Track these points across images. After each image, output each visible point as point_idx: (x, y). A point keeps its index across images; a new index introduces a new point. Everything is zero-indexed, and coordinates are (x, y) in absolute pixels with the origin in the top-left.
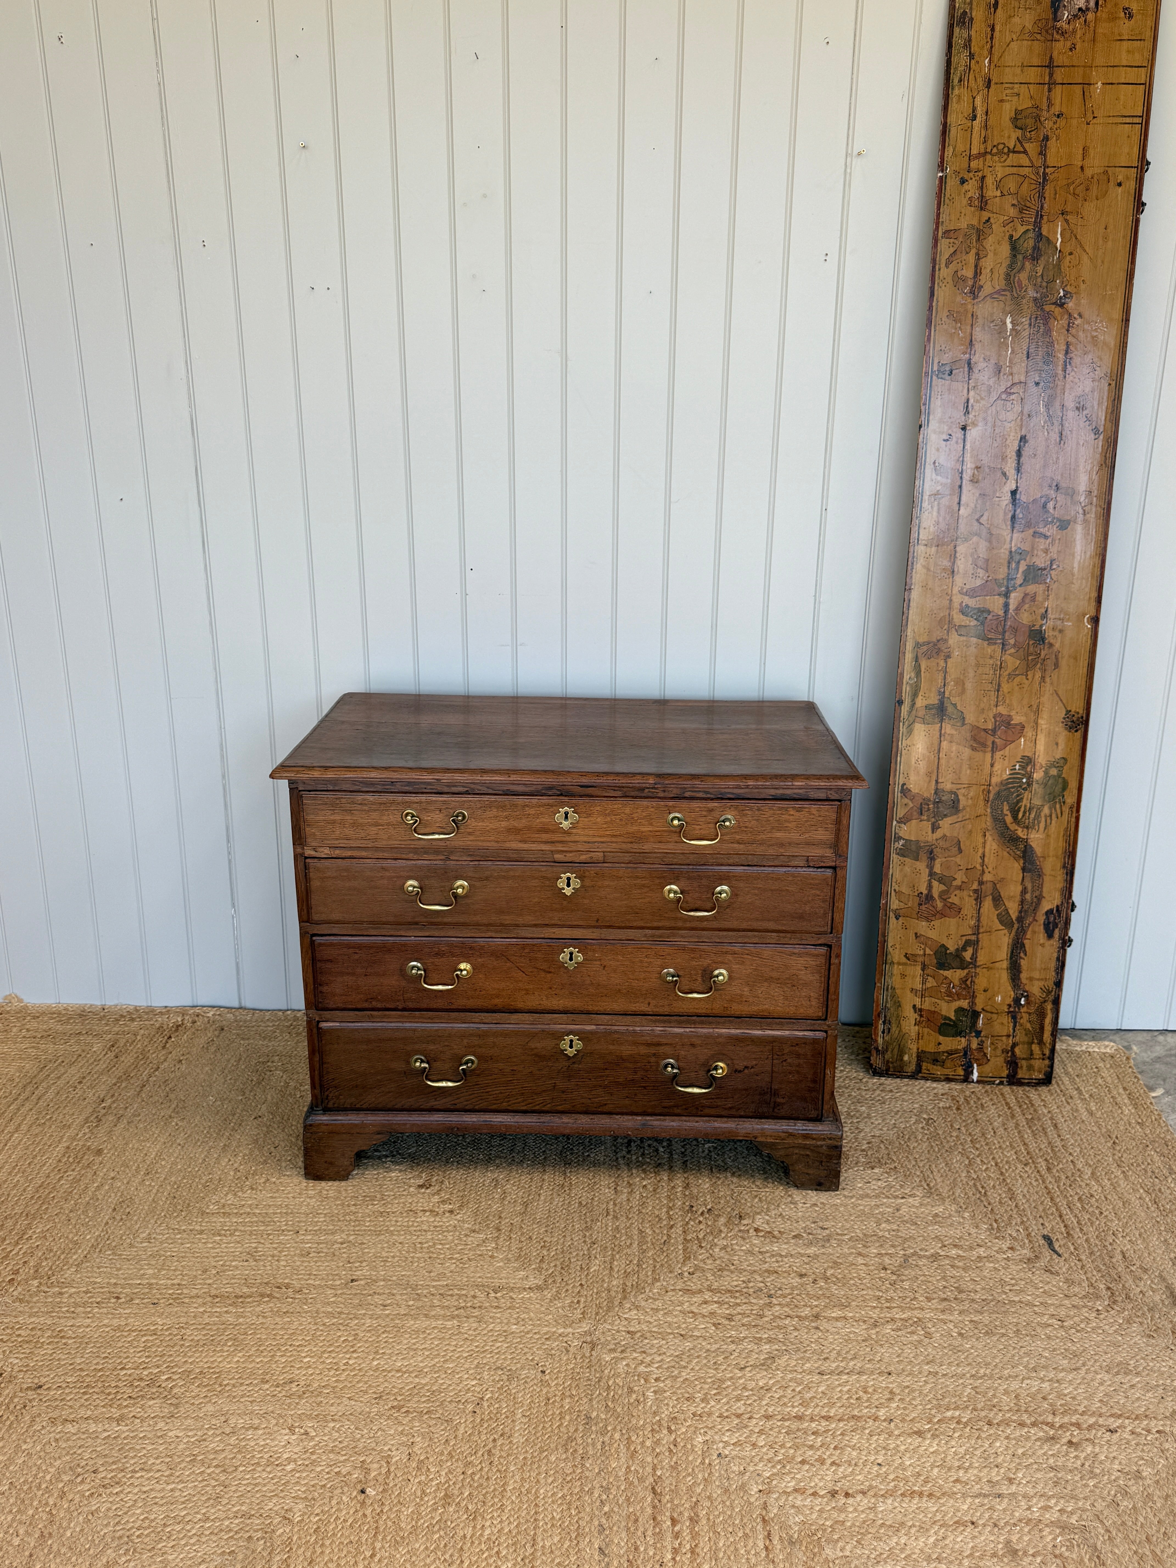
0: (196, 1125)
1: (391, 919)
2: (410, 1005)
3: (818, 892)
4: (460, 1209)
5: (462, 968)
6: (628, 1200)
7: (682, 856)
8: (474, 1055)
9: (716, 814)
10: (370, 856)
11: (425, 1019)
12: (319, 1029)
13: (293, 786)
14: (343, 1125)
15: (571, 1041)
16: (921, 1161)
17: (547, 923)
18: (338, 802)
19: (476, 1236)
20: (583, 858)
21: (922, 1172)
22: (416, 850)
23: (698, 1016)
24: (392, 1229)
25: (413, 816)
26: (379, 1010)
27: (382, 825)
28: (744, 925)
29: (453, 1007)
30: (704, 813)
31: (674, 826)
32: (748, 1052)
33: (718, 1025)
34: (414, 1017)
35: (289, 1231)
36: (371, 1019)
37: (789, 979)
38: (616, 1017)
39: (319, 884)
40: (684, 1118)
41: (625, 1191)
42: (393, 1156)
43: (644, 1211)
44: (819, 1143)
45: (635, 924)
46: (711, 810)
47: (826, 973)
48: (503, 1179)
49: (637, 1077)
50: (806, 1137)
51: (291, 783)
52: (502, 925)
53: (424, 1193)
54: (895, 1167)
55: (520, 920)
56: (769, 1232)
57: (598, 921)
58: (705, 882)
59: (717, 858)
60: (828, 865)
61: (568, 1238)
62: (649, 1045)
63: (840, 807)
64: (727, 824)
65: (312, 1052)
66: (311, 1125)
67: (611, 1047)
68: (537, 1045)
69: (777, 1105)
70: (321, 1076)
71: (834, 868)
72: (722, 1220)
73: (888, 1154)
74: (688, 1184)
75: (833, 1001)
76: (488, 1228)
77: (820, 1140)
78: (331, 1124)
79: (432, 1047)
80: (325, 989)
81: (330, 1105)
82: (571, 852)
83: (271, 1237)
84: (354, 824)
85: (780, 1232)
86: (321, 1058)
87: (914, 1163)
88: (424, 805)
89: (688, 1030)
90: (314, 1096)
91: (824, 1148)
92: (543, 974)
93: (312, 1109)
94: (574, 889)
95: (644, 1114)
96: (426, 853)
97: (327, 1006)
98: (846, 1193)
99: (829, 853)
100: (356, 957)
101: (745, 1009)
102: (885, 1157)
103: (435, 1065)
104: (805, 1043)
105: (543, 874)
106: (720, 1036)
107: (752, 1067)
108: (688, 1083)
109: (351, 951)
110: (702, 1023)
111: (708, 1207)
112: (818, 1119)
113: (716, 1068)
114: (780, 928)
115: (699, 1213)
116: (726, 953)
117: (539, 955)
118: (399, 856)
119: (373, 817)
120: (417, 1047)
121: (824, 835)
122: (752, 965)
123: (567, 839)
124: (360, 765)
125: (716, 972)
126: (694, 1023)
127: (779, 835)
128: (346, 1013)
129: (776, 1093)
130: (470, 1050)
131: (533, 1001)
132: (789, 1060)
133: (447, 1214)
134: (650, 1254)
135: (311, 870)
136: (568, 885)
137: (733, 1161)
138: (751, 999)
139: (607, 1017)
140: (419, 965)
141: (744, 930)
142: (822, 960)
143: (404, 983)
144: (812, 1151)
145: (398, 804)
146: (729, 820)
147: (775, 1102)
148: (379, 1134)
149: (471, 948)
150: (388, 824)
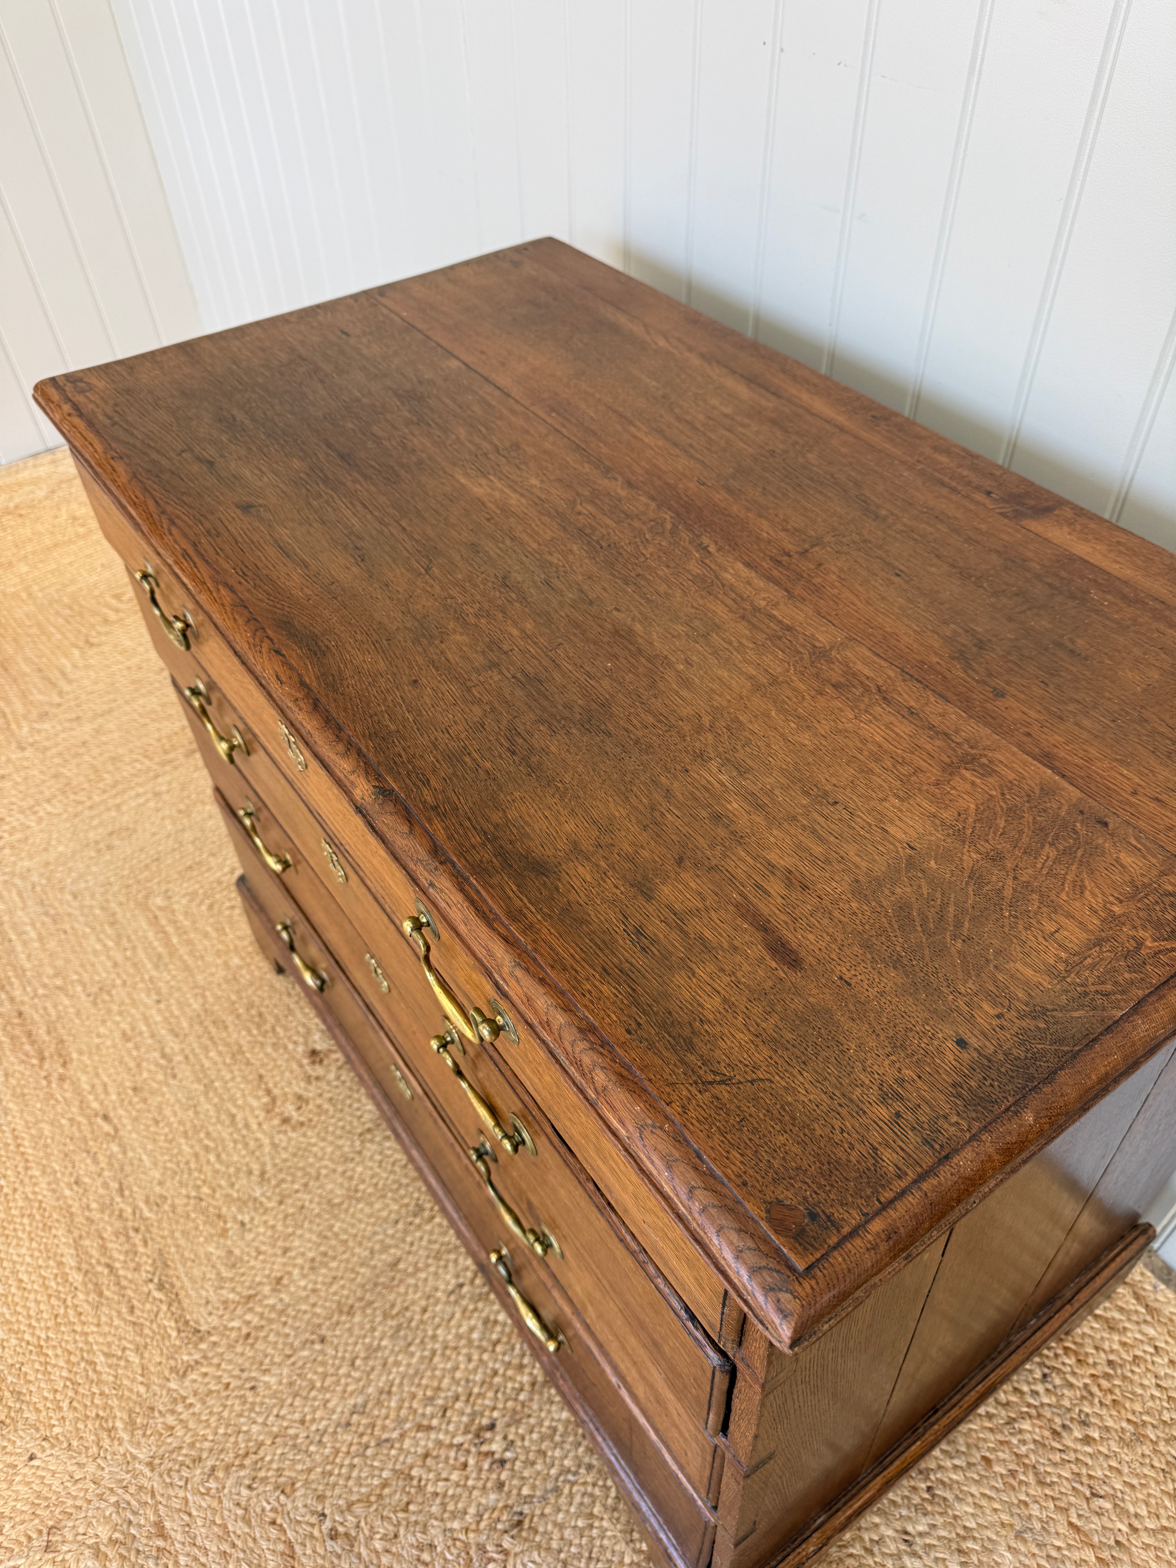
4: (294, 1128)
19: (256, 1184)
24: (217, 1084)
61: (312, 1299)
76: (277, 1187)
133: (276, 1122)
134: (346, 1438)
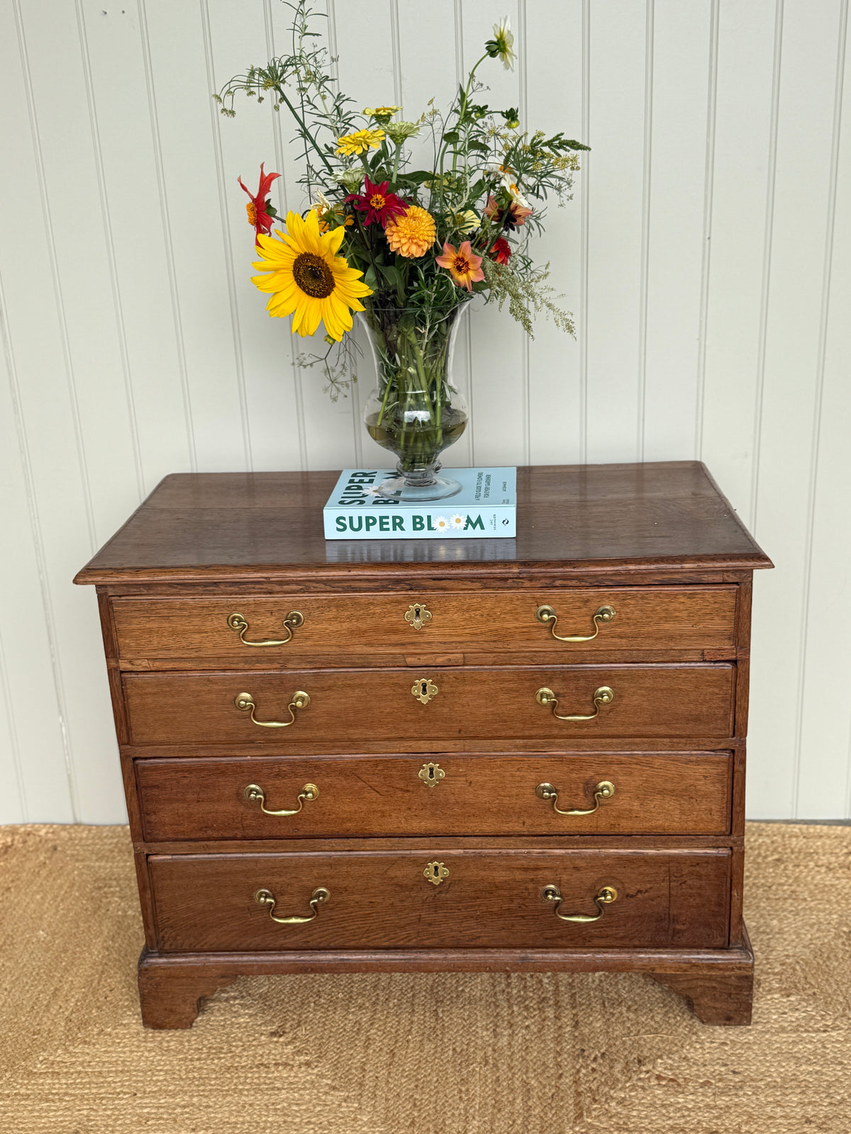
0: (25, 965)
1: (222, 738)
2: (251, 833)
3: (716, 690)
4: (318, 1062)
5: (307, 789)
6: (509, 1044)
7: (554, 655)
8: (325, 887)
9: (593, 605)
10: (194, 668)
11: (269, 848)
12: (148, 863)
13: (102, 591)
14: (182, 968)
15: (436, 868)
16: (844, 984)
17: (402, 735)
18: (153, 607)
19: (337, 1093)
20: (440, 660)
21: (845, 997)
22: (246, 659)
23: (581, 835)
24: (240, 1087)
25: (240, 620)
26: (216, 839)
27: (206, 632)
28: (631, 731)
29: (300, 833)
30: (578, 604)
31: (542, 621)
32: (641, 874)
33: (605, 845)
34: (255, 846)
35: (125, 1093)
36: (207, 850)
37: (686, 790)
38: (486, 839)
39: (138, 701)
40: (569, 950)
41: (506, 1033)
42: (243, 997)
43: (528, 1058)
44: (727, 973)
45: (503, 734)
46: (587, 601)
47: (730, 782)
48: (366, 1022)
49: (513, 905)
50: (711, 967)
51: (98, 587)
52: (350, 740)
53: (277, 1042)
54: (814, 994)
55: (370, 734)
56: (672, 1080)
57: (460, 731)
58: (582, 683)
59: (595, 655)
60: (727, 658)
62: (526, 869)
63: (739, 591)
64: (606, 616)
65: (142, 890)
66: (146, 970)
67: (482, 873)
68: (397, 873)
69: (676, 932)
70: (155, 915)
71: (734, 662)
72: (618, 1067)
73: (806, 978)
74: (577, 1022)
75: (738, 813)
76: (351, 1084)
77: (728, 970)
78: (169, 968)
79: (277, 879)
80: (153, 818)
81: (167, 947)
82: (425, 654)
83: (104, 1102)
84: (174, 633)
85: (685, 1079)
86: (153, 896)
87: (835, 987)
88: (252, 608)
89: (570, 851)
90: (148, 937)
91: (733, 978)
92: (400, 794)
93: (146, 953)
94: (430, 696)
95: (524, 947)
96: (258, 662)
97: (156, 837)
98: (759, 1027)
99: (727, 645)
100: (186, 781)
101: (637, 826)
102: (803, 981)
103: (281, 899)
104: (707, 862)
105: (395, 681)
106: (608, 857)
107: (646, 891)
108: (572, 911)
109: (179, 775)
110: (585, 842)
111: (602, 1051)
112: (725, 948)
113: (604, 894)
114: (673, 732)
115: (592, 1059)
116: (611, 763)
117: (394, 772)
118: (228, 666)
119: (194, 623)
120: (260, 880)
121: (721, 624)
122: (641, 776)
123: (420, 639)
124: (177, 564)
125: (602, 784)
126: (577, 843)
127: (667, 626)
128: (178, 845)
129: (675, 920)
130: (321, 879)
131: (392, 824)
132: (689, 882)
133: (304, 1068)
134: (537, 1111)
135: (128, 686)
136: (424, 690)
137: (628, 992)
138: (642, 815)
139: (476, 839)
140: (258, 788)
141: (630, 736)
142: (724, 768)
143: (241, 809)
144: (720, 982)
145: (223, 607)
146: (607, 611)
147: (674, 929)
148: (223, 977)
149: (316, 767)
150: (213, 630)
